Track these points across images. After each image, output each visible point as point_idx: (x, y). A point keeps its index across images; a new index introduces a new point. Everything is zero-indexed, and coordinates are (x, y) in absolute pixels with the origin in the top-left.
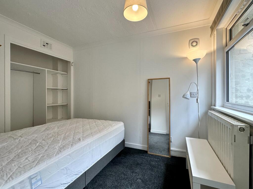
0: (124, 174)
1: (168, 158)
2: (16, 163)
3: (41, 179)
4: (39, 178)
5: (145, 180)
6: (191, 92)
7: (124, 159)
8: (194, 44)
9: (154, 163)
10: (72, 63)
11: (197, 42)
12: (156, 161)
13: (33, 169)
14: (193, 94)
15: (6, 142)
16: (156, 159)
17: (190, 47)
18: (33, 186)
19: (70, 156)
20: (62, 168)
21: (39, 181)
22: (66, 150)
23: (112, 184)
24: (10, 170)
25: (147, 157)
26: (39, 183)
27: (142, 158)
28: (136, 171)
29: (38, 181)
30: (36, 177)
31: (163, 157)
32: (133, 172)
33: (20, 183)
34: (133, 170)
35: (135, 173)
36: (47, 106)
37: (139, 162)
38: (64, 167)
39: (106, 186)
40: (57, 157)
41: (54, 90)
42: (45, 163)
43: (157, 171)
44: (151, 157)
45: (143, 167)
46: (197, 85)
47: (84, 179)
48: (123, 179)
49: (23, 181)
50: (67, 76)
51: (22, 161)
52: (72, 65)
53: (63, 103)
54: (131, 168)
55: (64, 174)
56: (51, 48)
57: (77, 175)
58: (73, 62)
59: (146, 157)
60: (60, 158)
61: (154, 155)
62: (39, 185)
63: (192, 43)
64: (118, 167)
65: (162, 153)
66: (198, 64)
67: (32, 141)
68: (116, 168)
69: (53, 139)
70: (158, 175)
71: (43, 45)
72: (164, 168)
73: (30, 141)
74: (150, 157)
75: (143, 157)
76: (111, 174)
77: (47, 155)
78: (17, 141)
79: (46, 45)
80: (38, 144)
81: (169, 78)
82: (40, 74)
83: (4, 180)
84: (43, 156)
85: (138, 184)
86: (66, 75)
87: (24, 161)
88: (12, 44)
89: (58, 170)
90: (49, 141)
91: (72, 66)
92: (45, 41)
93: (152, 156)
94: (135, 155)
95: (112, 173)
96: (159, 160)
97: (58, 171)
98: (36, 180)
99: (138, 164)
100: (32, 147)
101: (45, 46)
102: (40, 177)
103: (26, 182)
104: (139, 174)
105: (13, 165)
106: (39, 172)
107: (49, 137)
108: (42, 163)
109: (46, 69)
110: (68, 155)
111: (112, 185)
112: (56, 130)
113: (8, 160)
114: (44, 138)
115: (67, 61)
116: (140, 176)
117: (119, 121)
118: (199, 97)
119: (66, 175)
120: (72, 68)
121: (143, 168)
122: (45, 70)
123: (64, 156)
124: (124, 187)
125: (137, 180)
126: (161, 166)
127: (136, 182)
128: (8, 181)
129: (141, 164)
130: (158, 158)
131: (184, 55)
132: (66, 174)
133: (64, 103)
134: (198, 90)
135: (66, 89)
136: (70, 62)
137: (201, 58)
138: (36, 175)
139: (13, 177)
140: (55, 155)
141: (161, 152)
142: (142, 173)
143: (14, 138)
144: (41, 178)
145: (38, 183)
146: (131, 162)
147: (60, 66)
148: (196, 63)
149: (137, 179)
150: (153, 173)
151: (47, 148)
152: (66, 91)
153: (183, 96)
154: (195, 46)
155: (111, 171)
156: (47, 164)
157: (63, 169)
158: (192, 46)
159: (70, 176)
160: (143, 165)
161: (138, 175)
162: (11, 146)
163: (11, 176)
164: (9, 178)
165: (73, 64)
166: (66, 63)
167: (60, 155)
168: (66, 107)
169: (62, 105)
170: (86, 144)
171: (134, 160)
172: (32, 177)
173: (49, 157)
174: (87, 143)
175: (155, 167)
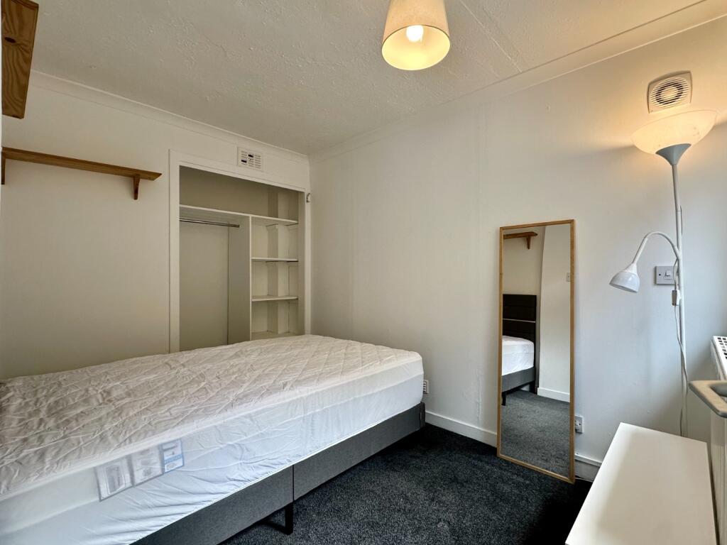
0: (406, 499)
1: (562, 482)
2: (150, 414)
3: (182, 456)
4: (178, 451)
5: (460, 529)
6: (655, 269)
7: (419, 458)
8: (670, 94)
9: (506, 488)
10: (308, 196)
11: (679, 86)
12: (518, 485)
13: (169, 430)
14: (663, 275)
15: (156, 373)
16: (521, 480)
17: (651, 109)
18: (166, 466)
19: (252, 420)
20: (230, 443)
21: (178, 459)
22: (244, 405)
23: (366, 517)
24: (134, 425)
25: (493, 465)
26: (179, 463)
27: (475, 466)
28: (444, 498)
29: (176, 459)
30: (172, 448)
31: (546, 477)
32: (433, 500)
33: (142, 453)
34: (436, 494)
35: (440, 502)
36: (253, 302)
37: (461, 477)
38: (236, 441)
39: (351, 517)
40: (222, 415)
41: (271, 264)
42: (195, 424)
43: (509, 514)
44: (505, 470)
45: (468, 491)
46: (675, 244)
47: (291, 482)
48: (399, 511)
49: (147, 450)
50: (297, 229)
51: (159, 413)
52: (307, 201)
53: (289, 296)
54: (431, 486)
55: (236, 458)
56: (258, 166)
57: (269, 470)
58: (309, 192)
59: (488, 467)
60: (225, 420)
61: (516, 465)
62: (178, 468)
63: (659, 93)
64: (397, 476)
65: (547, 465)
66: (679, 166)
67: (197, 377)
68: (388, 478)
69: (236, 378)
70: (509, 528)
71: (242, 161)
72: (535, 511)
73: (194, 376)
74: (501, 469)
75: (480, 464)
76: (373, 491)
77: (205, 408)
78: (174, 372)
79: (248, 159)
80: (202, 384)
81: (571, 222)
82: (238, 226)
83: (118, 440)
84: (197, 410)
85: (435, 535)
86: (296, 226)
87: (164, 413)
88: (182, 169)
89: (221, 446)
90: (226, 382)
91: (306, 203)
92: (246, 151)
93: (507, 468)
94: (455, 454)
95: (375, 489)
96: (527, 482)
97: (221, 449)
98: (172, 456)
99: (455, 480)
100: (189, 390)
101: (245, 162)
102: (182, 450)
103: (152, 454)
104: (448, 509)
105: (143, 417)
106: (180, 439)
107: (231, 371)
108: (188, 422)
109: (251, 216)
110: (245, 417)
111: (363, 519)
112: (253, 357)
113: (141, 407)
114: (221, 372)
115: (297, 192)
116: (451, 515)
117: (410, 349)
118: (682, 284)
119: (242, 461)
120: (308, 208)
121: (469, 494)
122: (248, 217)
123: (237, 416)
124: (396, 531)
125: (437, 523)
126: (527, 501)
127: (433, 527)
128: (122, 444)
129: (466, 482)
130: (526, 478)
131: (623, 140)
132: (240, 460)
133: (292, 296)
134: (678, 260)
135: (296, 260)
136: (302, 193)
137: (693, 144)
138: (173, 445)
139: (132, 438)
140: (218, 411)
141: (547, 460)
142: (459, 508)
143: (170, 366)
144: (182, 453)
145: (175, 462)
146: (435, 471)
147: (282, 206)
148: (671, 164)
149: (440, 520)
150: (494, 518)
151: (214, 394)
152: (294, 265)
153: (614, 279)
154: (672, 101)
155: (374, 482)
156: (197, 427)
157: (232, 446)
158: (660, 101)
159: (252, 465)
160: (469, 487)
161: (445, 512)
162: (159, 382)
163: (130, 437)
164: (126, 440)
165: (309, 198)
166: (295, 197)
167: (229, 413)
168: (294, 304)
169: (288, 301)
170: (295, 398)
171: (448, 468)
172: (165, 447)
173: (207, 412)
174: (299, 396)
175: (507, 501)
